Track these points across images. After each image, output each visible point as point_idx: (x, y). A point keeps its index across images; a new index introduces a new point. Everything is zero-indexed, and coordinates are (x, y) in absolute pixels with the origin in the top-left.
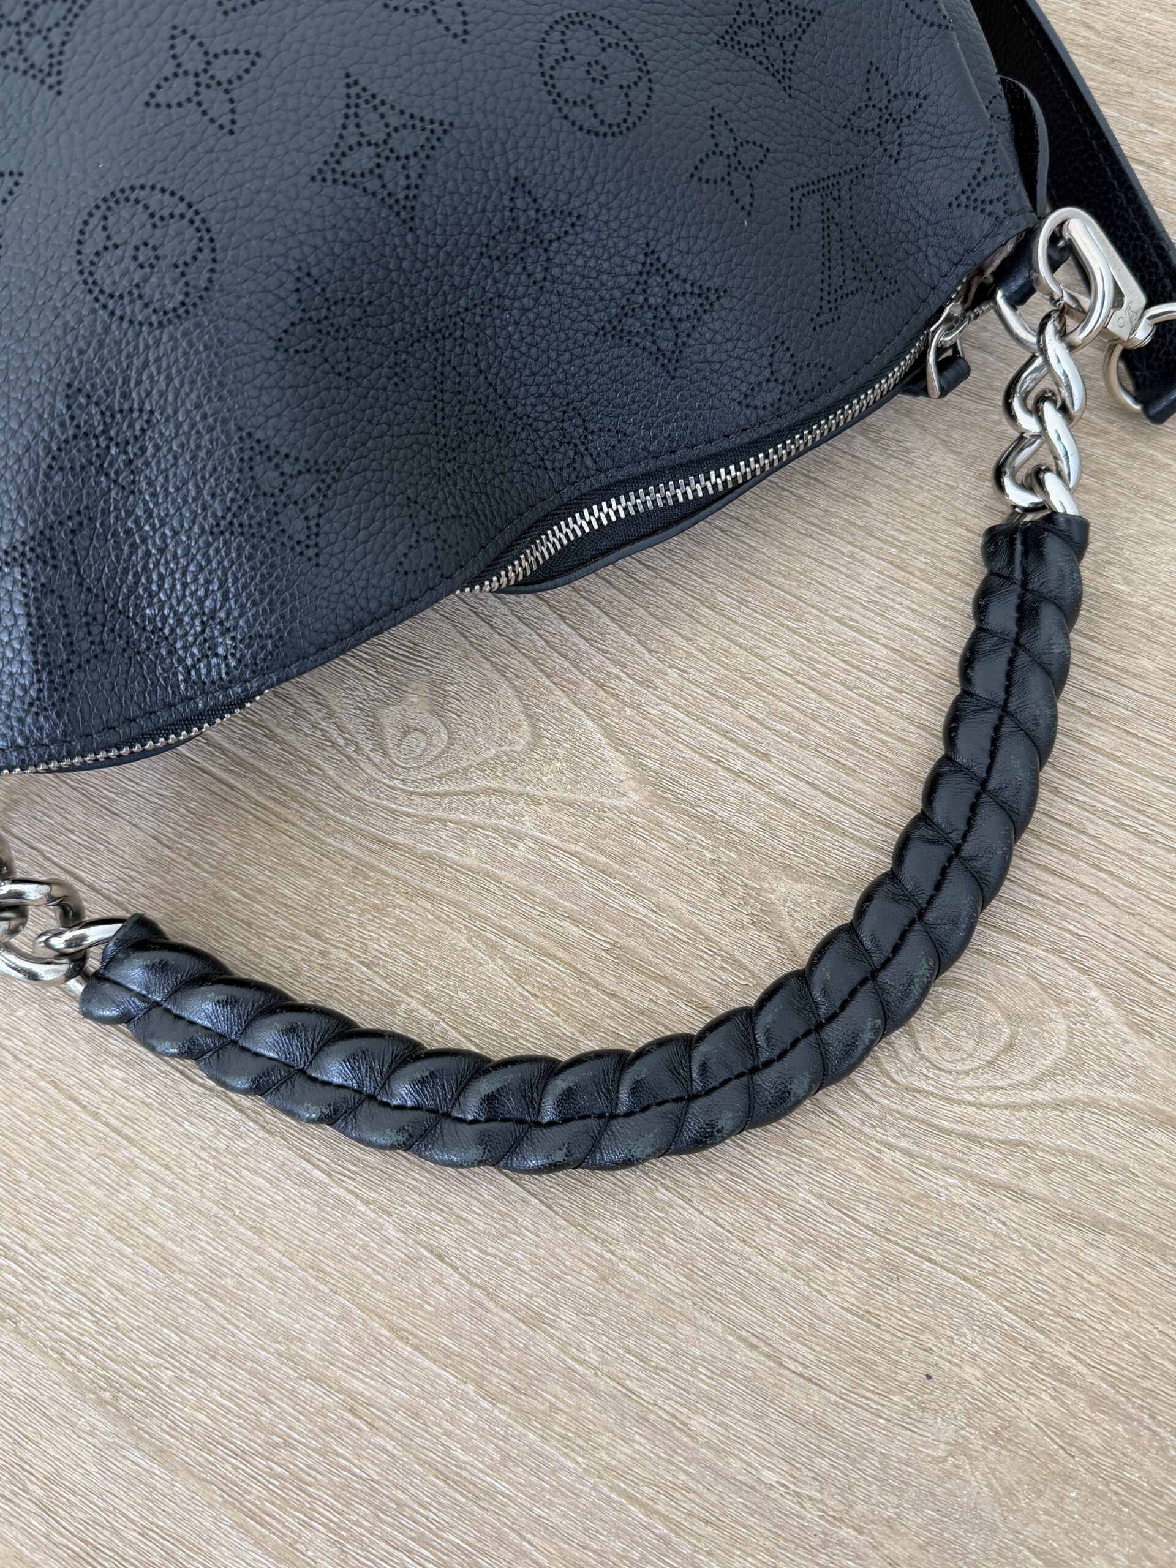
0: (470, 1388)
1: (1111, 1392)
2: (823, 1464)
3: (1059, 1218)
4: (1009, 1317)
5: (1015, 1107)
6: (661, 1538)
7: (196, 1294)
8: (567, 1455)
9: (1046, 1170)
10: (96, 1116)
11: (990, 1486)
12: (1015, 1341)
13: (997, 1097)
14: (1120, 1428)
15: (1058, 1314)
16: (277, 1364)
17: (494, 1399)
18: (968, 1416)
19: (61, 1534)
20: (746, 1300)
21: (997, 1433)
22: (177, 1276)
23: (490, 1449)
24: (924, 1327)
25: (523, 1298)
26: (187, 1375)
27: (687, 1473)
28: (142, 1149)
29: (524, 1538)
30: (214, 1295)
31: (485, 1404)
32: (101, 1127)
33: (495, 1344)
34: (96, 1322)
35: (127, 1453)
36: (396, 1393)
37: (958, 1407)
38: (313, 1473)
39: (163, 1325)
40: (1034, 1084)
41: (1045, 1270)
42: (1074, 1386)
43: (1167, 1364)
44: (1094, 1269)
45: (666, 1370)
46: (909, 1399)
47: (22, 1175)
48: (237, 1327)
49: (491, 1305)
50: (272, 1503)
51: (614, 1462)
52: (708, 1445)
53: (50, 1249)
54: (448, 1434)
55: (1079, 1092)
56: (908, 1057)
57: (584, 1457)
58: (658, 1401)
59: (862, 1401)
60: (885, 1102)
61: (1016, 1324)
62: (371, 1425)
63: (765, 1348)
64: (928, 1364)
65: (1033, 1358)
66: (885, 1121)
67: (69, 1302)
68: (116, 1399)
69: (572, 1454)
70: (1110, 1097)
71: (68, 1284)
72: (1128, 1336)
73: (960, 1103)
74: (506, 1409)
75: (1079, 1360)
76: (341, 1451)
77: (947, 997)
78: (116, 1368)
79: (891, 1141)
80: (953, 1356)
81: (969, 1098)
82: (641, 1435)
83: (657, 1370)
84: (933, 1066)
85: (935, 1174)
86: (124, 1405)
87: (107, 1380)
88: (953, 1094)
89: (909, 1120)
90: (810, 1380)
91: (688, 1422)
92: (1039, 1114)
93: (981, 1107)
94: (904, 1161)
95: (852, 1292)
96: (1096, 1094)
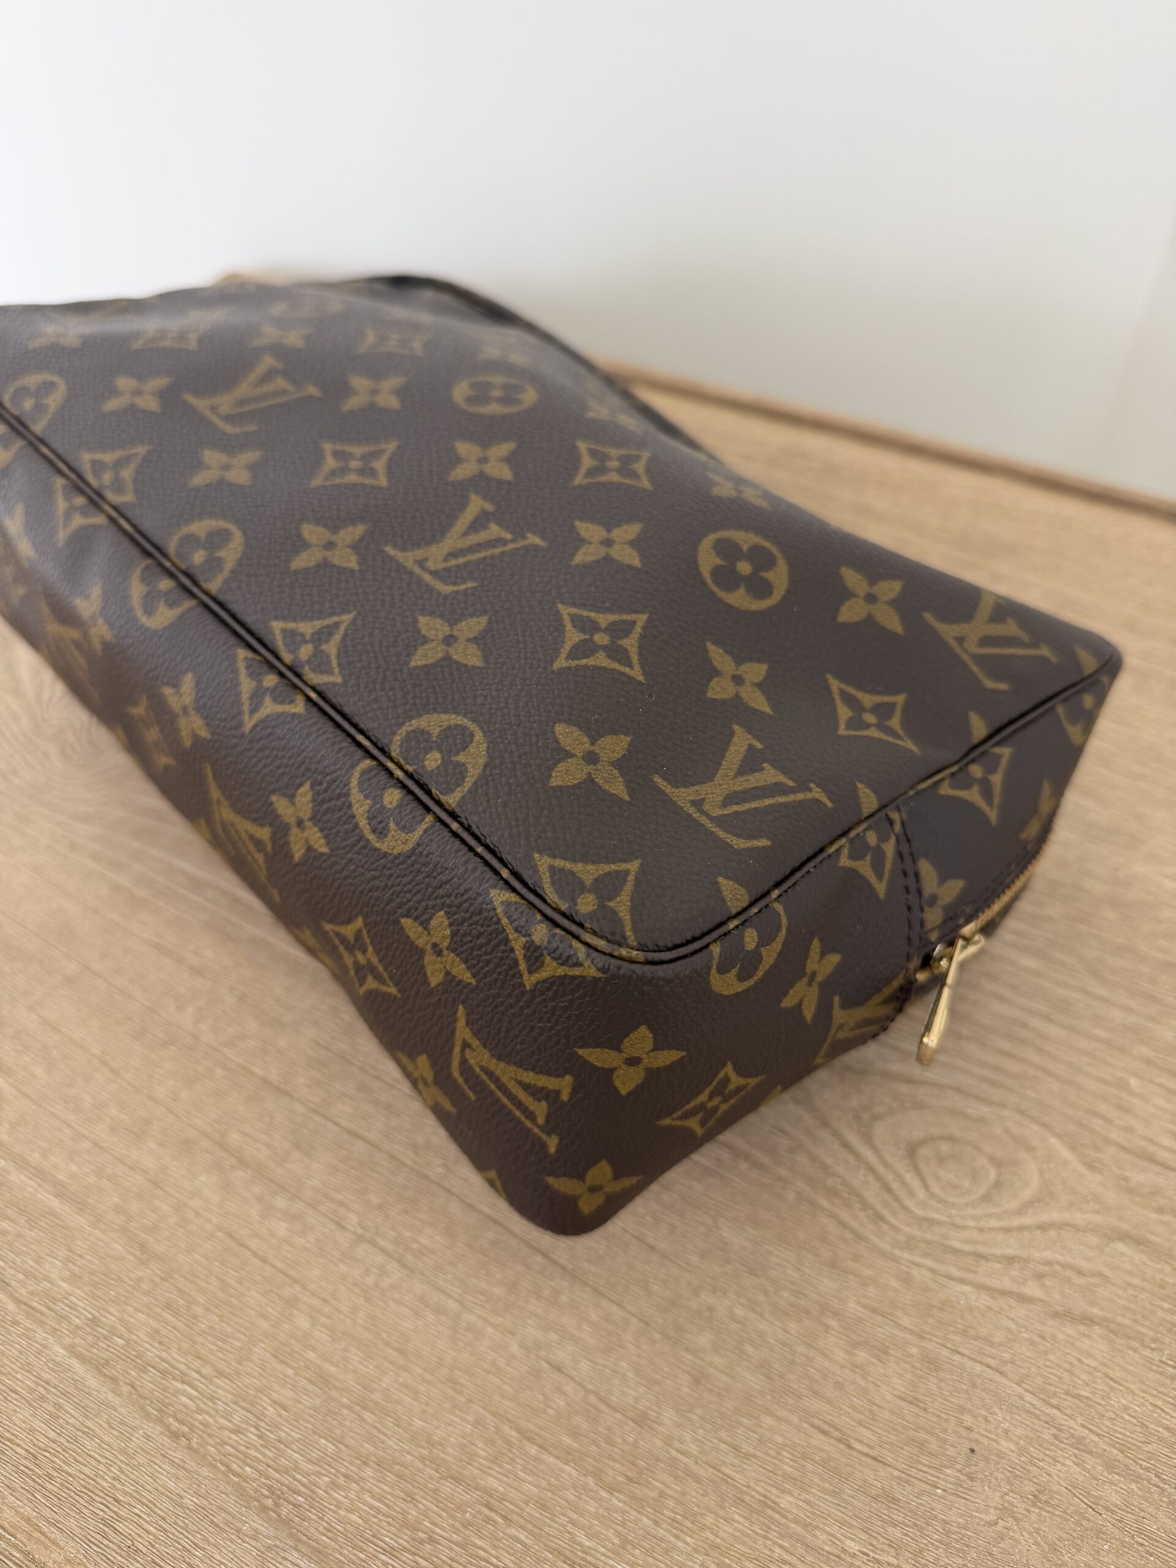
0: (590, 1481)
1: (1120, 1457)
2: (895, 1533)
3: (1056, 1315)
4: (1029, 1397)
5: (1007, 1230)
7: (349, 1408)
8: (677, 1537)
9: (1040, 1277)
10: (264, 1260)
11: (1037, 1544)
12: (1038, 1418)
13: (994, 1223)
14: (1134, 1487)
15: (1068, 1393)
16: (420, 1465)
17: (611, 1489)
18: (1010, 1483)
20: (815, 1393)
21: (1035, 1497)
22: (334, 1393)
23: (611, 1534)
24: (962, 1410)
25: (631, 1401)
26: (341, 1481)
27: (782, 1547)
28: (304, 1287)
30: (365, 1408)
31: (604, 1494)
32: (268, 1268)
33: (610, 1442)
34: (260, 1437)
35: (287, 1555)
36: (526, 1487)
37: (1000, 1476)
39: (321, 1437)
40: (1020, 1211)
41: (1051, 1357)
42: (1090, 1453)
43: (1161, 1430)
44: (1089, 1355)
45: (755, 1456)
46: (960, 1471)
47: (198, 1310)
48: (385, 1435)
49: (603, 1407)
51: (718, 1541)
52: (796, 1521)
53: (221, 1374)
54: (573, 1523)
55: (1054, 1216)
56: (921, 1194)
57: (692, 1537)
58: (752, 1484)
59: (921, 1475)
60: (908, 1230)
61: (1035, 1402)
62: (505, 1518)
63: (836, 1434)
64: (970, 1440)
65: (1053, 1431)
66: (909, 1244)
67: (236, 1418)
68: (277, 1505)
69: (682, 1535)
70: (1078, 1218)
71: (236, 1403)
72: (1126, 1409)
73: (965, 1228)
74: (622, 1497)
75: (1091, 1431)
76: (479, 1542)
77: (945, 1148)
78: (277, 1476)
79: (917, 1259)
80: (990, 1432)
81: (971, 1223)
82: (739, 1514)
83: (748, 1456)
84: (941, 1201)
85: (954, 1283)
86: (285, 1510)
87: (270, 1488)
88: (958, 1221)
89: (928, 1242)
90: (875, 1459)
91: (777, 1500)
92: (1026, 1233)
93: (981, 1230)
94: (929, 1275)
95: (900, 1382)
96: (1067, 1216)
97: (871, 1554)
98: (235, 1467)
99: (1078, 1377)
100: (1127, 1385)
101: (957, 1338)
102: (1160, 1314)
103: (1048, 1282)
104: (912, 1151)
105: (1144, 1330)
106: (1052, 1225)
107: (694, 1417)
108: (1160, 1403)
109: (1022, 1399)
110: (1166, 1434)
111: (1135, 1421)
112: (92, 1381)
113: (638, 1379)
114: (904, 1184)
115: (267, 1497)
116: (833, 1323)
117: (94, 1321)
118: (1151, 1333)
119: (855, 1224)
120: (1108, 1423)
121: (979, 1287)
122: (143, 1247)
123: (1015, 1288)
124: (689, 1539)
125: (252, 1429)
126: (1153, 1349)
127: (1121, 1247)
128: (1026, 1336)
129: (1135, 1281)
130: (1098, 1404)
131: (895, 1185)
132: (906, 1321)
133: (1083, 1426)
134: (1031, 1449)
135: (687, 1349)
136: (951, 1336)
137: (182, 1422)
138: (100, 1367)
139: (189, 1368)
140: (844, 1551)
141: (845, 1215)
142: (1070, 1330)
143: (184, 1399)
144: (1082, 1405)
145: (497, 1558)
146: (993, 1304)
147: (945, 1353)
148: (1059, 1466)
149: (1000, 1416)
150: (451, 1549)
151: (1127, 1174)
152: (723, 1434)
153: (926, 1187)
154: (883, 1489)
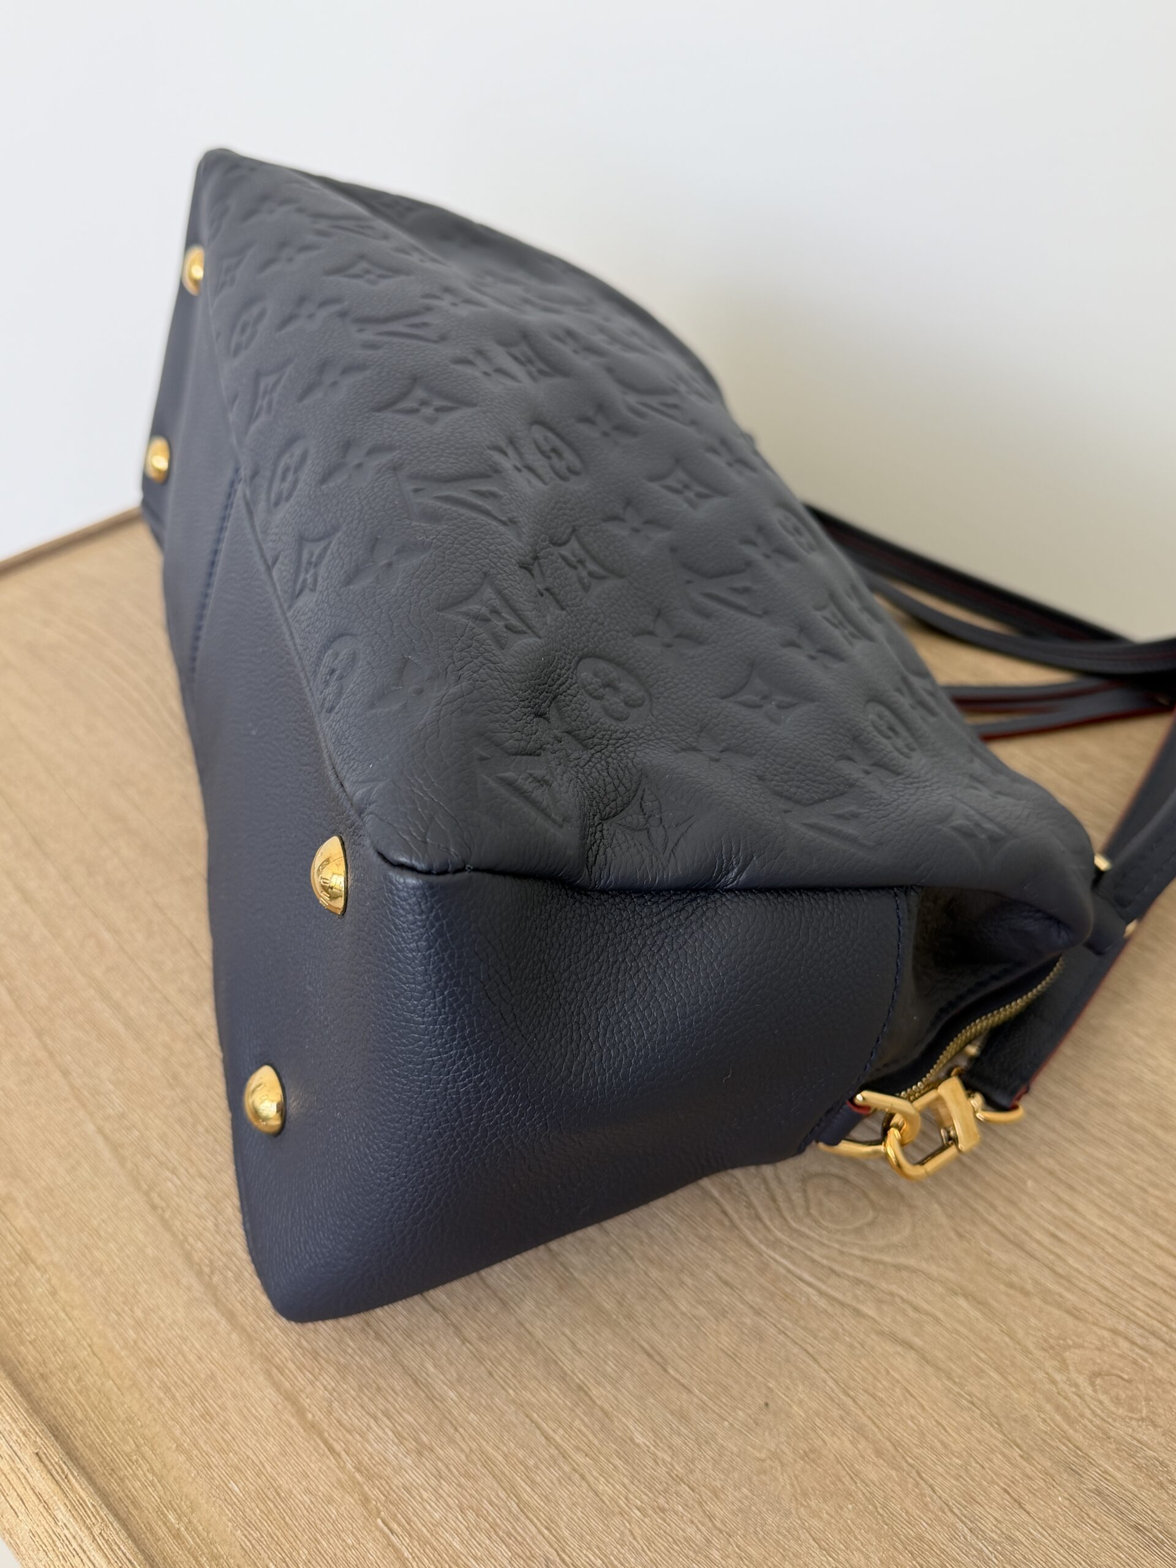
1: (891, 1449)
2: (677, 1441)
3: (881, 1333)
4: (831, 1383)
5: (865, 1260)
6: (552, 1456)
9: (880, 1301)
11: (792, 1485)
12: (832, 1400)
13: (856, 1251)
14: (894, 1473)
15: (866, 1391)
17: (465, 1340)
18: (788, 1437)
19: (145, 1343)
20: (653, 1325)
21: (805, 1452)
24: (770, 1374)
27: (582, 1420)
29: (456, 1430)
31: (457, 1340)
34: (216, 1225)
37: (782, 1429)
38: (327, 1351)
40: (881, 1250)
41: (863, 1361)
42: (867, 1438)
43: (936, 1441)
44: (898, 1370)
45: (586, 1353)
46: (750, 1415)
47: (201, 1129)
50: (294, 1363)
51: (534, 1400)
55: (912, 1262)
56: (801, 1212)
57: (514, 1390)
58: (576, 1371)
59: (716, 1408)
60: (779, 1234)
61: (835, 1388)
62: (376, 1333)
63: (657, 1358)
64: (767, 1397)
65: (842, 1413)
66: (775, 1244)
67: (203, 1209)
68: (212, 1272)
69: (507, 1388)
70: (933, 1269)
71: (206, 1198)
72: (912, 1418)
73: (829, 1247)
74: (471, 1348)
75: (875, 1424)
76: (351, 1344)
77: (836, 1184)
78: (218, 1253)
79: (778, 1257)
80: (787, 1396)
81: (836, 1246)
82: (558, 1388)
83: (579, 1352)
84: (816, 1221)
85: (801, 1283)
86: (215, 1279)
87: (211, 1262)
88: (826, 1242)
89: (791, 1248)
90: (683, 1386)
91: (591, 1387)
92: (881, 1267)
93: (842, 1253)
94: (783, 1271)
95: (726, 1339)
96: (924, 1265)
97: (652, 1447)
98: (191, 1240)
99: (880, 1382)
100: (921, 1400)
101: (787, 1323)
102: (974, 1359)
103: (885, 1308)
104: (805, 1179)
105: (953, 1367)
106: (906, 1268)
107: (548, 1311)
108: (944, 1423)
109: (825, 1382)
110: (938, 1445)
111: (915, 1428)
112: (107, 1154)
113: (514, 1271)
114: (789, 1199)
115: (207, 1266)
116: (689, 1281)
117: (123, 1116)
118: (959, 1371)
119: (735, 1217)
120: (891, 1423)
121: (821, 1293)
122: (175, 1076)
123: (854, 1304)
124: (511, 1392)
125: (212, 1218)
126: (955, 1383)
127: (962, 1302)
128: (847, 1339)
129: (961, 1329)
130: (889, 1406)
131: (780, 1199)
132: (749, 1298)
133: (869, 1418)
134: (817, 1419)
135: (561, 1264)
136: (783, 1320)
137: (162, 1199)
138: (116, 1148)
139: (181, 1164)
140: (632, 1440)
141: (729, 1209)
142: (890, 1347)
143: (170, 1184)
144: (874, 1402)
145: (361, 1358)
146: (830, 1309)
147: (772, 1331)
148: (835, 1439)
149: (801, 1388)
150: (329, 1341)
151: (992, 1250)
152: (568, 1332)
153: (808, 1208)
154: (681, 1407)
